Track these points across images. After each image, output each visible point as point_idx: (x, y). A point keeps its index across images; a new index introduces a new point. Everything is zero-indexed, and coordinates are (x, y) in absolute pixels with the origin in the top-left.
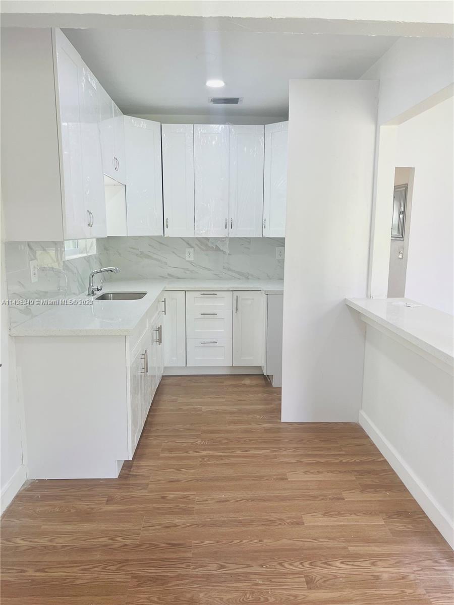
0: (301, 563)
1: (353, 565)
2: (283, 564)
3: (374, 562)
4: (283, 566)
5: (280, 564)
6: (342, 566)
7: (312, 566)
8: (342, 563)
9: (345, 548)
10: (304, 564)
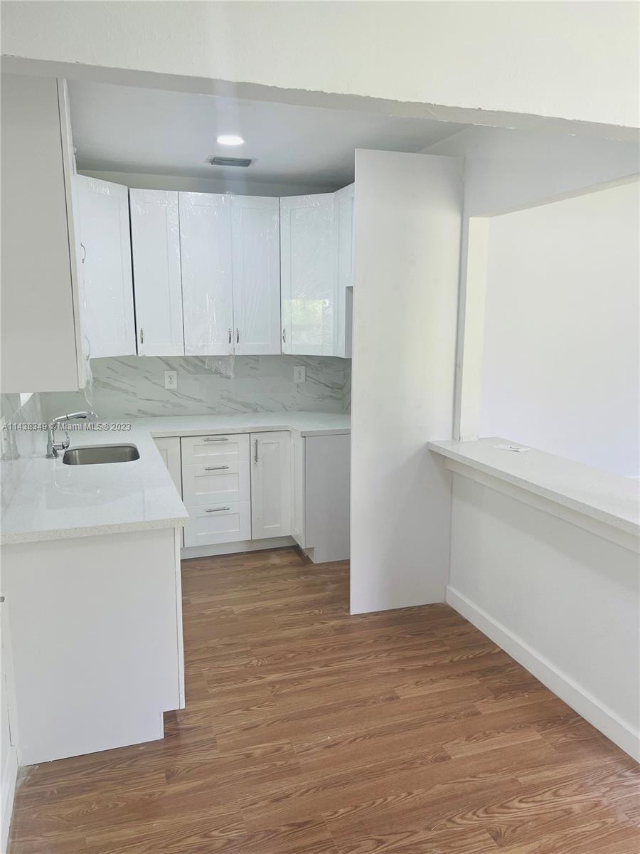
0: (474, 814)
1: (534, 802)
2: (453, 819)
3: (556, 791)
4: (454, 822)
5: (450, 820)
6: (523, 805)
7: (488, 813)
8: (520, 801)
9: (514, 781)
10: (478, 813)
